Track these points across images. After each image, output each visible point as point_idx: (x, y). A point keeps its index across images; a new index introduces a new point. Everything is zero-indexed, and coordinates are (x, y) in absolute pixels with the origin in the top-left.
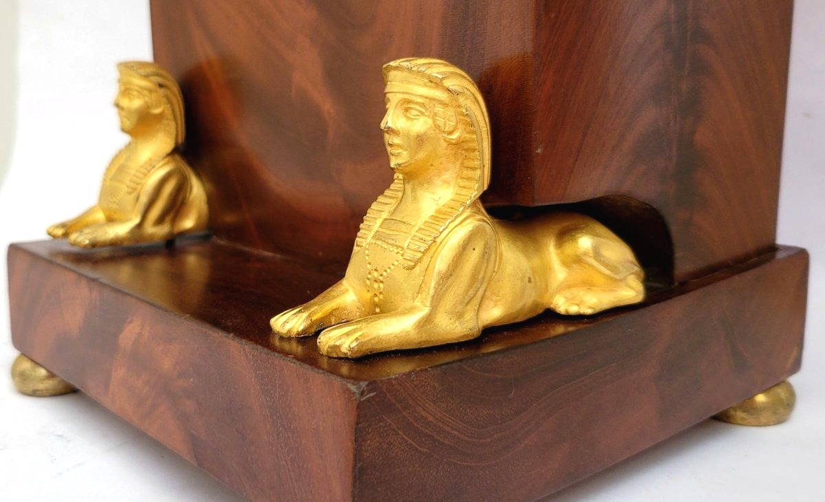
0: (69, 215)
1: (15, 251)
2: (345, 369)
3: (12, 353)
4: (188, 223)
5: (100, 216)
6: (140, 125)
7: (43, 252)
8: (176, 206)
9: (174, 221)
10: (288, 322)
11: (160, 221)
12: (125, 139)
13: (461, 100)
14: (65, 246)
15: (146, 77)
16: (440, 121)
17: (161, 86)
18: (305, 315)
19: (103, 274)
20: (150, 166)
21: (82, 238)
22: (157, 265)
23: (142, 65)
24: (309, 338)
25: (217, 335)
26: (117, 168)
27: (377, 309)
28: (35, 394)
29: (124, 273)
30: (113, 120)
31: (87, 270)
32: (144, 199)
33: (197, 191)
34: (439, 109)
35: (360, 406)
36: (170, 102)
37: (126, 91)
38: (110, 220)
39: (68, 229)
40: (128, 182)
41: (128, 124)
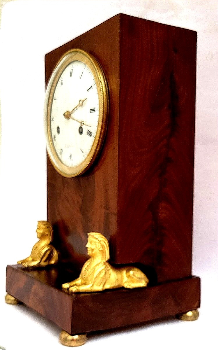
0: (23, 259)
1: (8, 267)
2: (74, 295)
3: (5, 293)
4: (53, 262)
5: (30, 259)
6: (42, 237)
7: (15, 267)
8: (50, 258)
9: (49, 262)
10: (65, 286)
11: (45, 261)
12: (38, 240)
13: (101, 242)
14: (21, 266)
15: (45, 225)
16: (97, 246)
17: (48, 227)
18: (69, 284)
19: (30, 274)
20: (44, 247)
21: (26, 265)
22: (43, 273)
23: (43, 222)
24: (68, 289)
25: (51, 288)
26: (35, 248)
27: (84, 284)
28: (10, 304)
29: (35, 274)
30: (36, 235)
31: (26, 273)
32: (42, 255)
33: (56, 254)
34: (97, 244)
35: (73, 301)
36: (50, 231)
37: (39, 228)
38: (33, 260)
39: (22, 262)
40: (38, 251)
41: (39, 236)
